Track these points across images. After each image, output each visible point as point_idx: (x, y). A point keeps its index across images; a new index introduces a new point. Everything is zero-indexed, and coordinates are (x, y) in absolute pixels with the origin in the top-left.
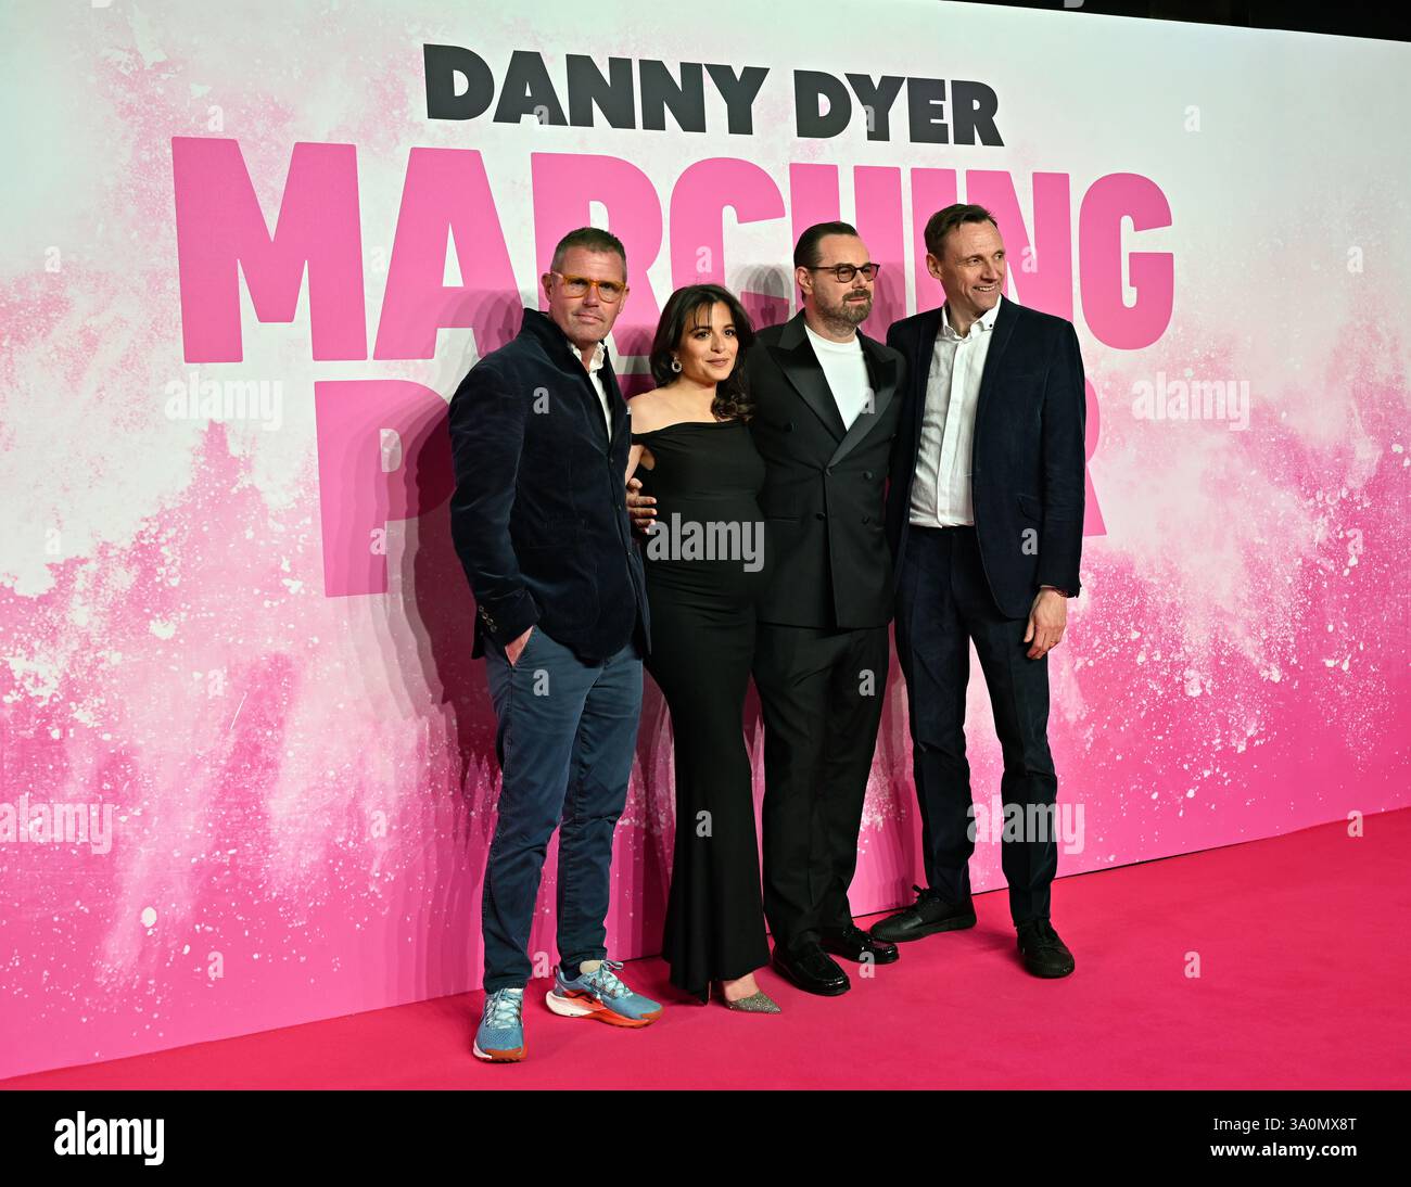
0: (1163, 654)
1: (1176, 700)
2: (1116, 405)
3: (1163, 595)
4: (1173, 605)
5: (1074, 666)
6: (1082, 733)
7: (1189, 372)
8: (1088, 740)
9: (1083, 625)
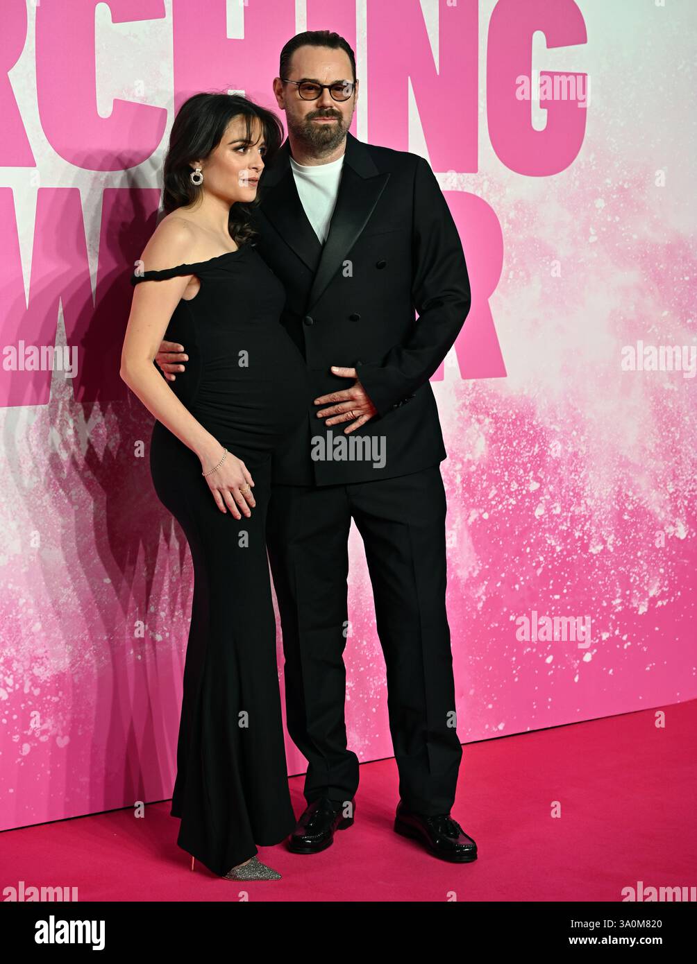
0: (563, 507)
1: (575, 557)
2: (521, 236)
4: (575, 454)
5: (468, 519)
6: (474, 591)
7: (600, 203)
8: (479, 598)
9: (478, 475)
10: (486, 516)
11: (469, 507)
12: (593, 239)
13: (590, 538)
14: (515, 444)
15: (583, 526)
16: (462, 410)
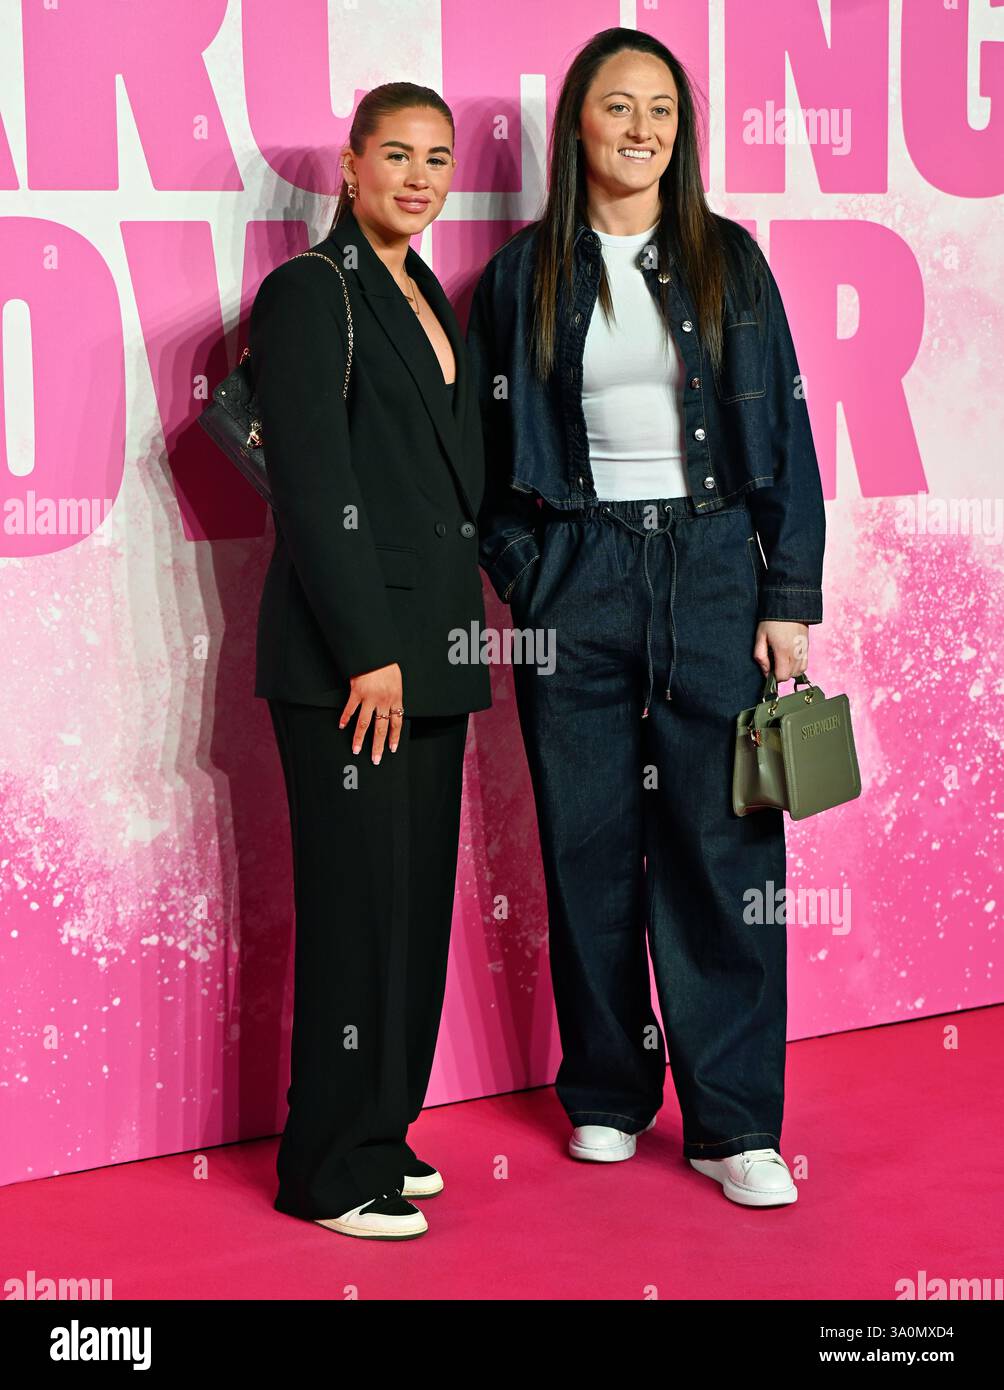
2: (951, 287)
5: (871, 701)
6: (880, 806)
8: (888, 818)
9: (886, 637)
10: (897, 697)
11: (872, 684)
14: (940, 592)
16: (862, 542)
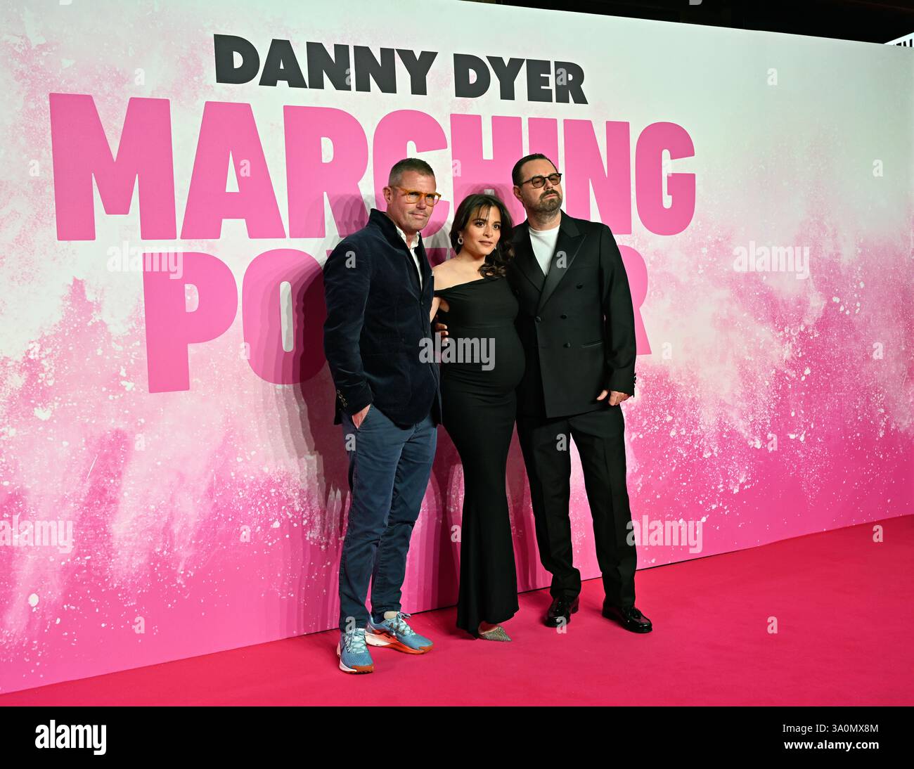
0: (686, 431)
1: (695, 460)
3: (687, 393)
4: (693, 399)
6: (636, 480)
7: (705, 250)
8: (639, 484)
10: (641, 436)
11: (631, 431)
12: (701, 271)
13: (703, 448)
14: (657, 394)
15: (699, 442)
